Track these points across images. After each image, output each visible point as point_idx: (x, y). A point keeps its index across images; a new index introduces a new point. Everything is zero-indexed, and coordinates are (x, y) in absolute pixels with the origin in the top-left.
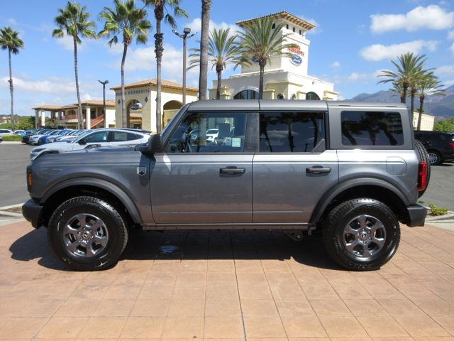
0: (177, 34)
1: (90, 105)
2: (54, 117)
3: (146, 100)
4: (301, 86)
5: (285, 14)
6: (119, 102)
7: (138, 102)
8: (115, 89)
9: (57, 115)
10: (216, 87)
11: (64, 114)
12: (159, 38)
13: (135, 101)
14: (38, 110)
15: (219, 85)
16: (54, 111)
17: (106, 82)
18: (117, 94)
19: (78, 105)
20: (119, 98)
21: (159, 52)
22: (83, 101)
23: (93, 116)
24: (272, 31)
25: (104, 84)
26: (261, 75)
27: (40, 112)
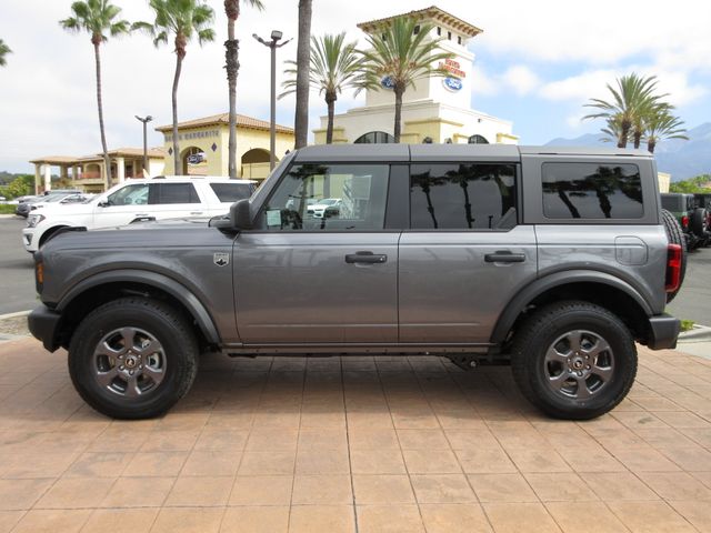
0: (260, 40)
1: (123, 156)
2: (65, 175)
3: (214, 147)
4: (461, 125)
5: (435, 10)
6: (170, 151)
7: (201, 151)
8: (164, 131)
9: (70, 171)
10: (326, 128)
11: (82, 170)
12: (232, 46)
13: (195, 150)
14: (39, 163)
15: (331, 124)
16: (65, 165)
17: (148, 119)
18: (167, 139)
19: (103, 156)
20: (171, 145)
21: (232, 68)
22: (111, 149)
23: (129, 173)
24: (414, 37)
25: (145, 122)
26: (398, 108)
27: (42, 167)
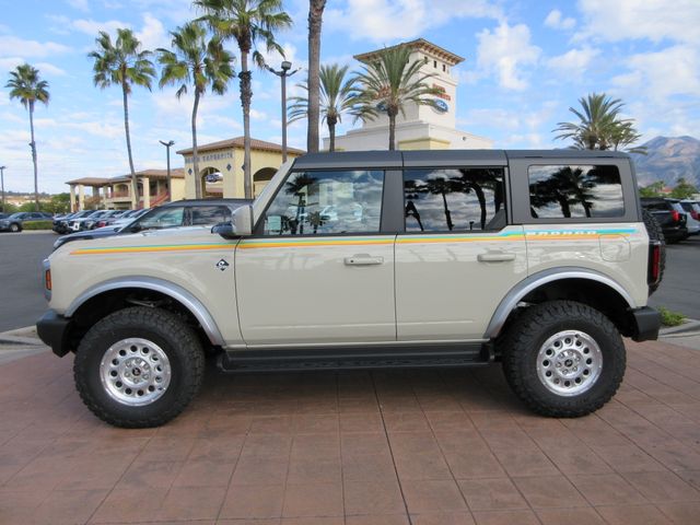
0: (272, 70)
1: (148, 176)
2: (97, 194)
3: (229, 167)
4: (448, 143)
6: (190, 171)
7: (217, 171)
8: (186, 154)
9: (101, 191)
10: (327, 148)
11: (112, 190)
12: (245, 77)
13: (212, 170)
14: (74, 184)
15: (332, 145)
16: (96, 186)
17: (171, 143)
18: (186, 161)
19: (131, 177)
20: (191, 166)
21: (246, 96)
22: (137, 170)
23: (153, 192)
25: (168, 146)
26: (392, 129)
27: (77, 188)
